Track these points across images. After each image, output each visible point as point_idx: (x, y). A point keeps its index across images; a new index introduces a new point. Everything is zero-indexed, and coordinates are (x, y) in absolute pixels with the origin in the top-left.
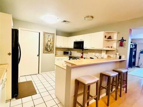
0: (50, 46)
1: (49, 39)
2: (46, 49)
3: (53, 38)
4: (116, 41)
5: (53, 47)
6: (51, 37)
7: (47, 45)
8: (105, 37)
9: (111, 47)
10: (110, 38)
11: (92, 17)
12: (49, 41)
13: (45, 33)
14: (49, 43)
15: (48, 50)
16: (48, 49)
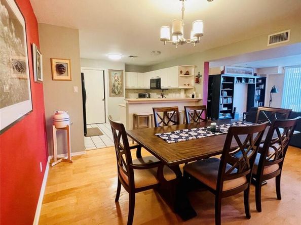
0: (117, 87)
1: (116, 78)
2: (113, 92)
3: (122, 77)
4: (193, 77)
5: (121, 88)
6: (119, 75)
7: (114, 86)
8: (181, 72)
9: (188, 85)
10: (187, 73)
11: (160, 52)
12: (116, 80)
13: (110, 71)
14: (116, 83)
15: (115, 93)
16: (115, 91)
